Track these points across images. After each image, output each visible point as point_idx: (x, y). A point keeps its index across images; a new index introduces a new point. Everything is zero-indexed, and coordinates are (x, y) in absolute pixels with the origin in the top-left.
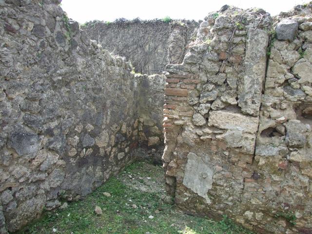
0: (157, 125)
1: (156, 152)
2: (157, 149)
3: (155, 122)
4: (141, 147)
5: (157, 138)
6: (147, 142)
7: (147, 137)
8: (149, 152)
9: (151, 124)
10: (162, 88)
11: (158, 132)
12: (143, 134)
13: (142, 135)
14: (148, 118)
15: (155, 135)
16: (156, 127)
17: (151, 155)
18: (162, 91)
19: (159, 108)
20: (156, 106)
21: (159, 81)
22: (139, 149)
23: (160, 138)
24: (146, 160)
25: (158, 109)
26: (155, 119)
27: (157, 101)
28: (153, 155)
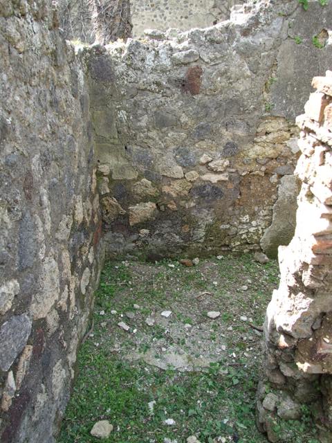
0: (147, 175)
1: (150, 235)
2: (152, 229)
3: (143, 168)
4: (112, 230)
5: (150, 206)
6: (127, 217)
7: (125, 206)
8: (134, 237)
9: (131, 175)
10: (152, 77)
11: (151, 191)
12: (114, 201)
13: (111, 205)
14: (122, 162)
15: (145, 199)
16: (144, 180)
17: (139, 243)
18: (153, 87)
19: (150, 134)
20: (140, 129)
21: (143, 60)
22: (109, 236)
23: (157, 205)
24: (129, 256)
25: (148, 137)
26: (139, 162)
27: (141, 115)
28: (144, 242)
